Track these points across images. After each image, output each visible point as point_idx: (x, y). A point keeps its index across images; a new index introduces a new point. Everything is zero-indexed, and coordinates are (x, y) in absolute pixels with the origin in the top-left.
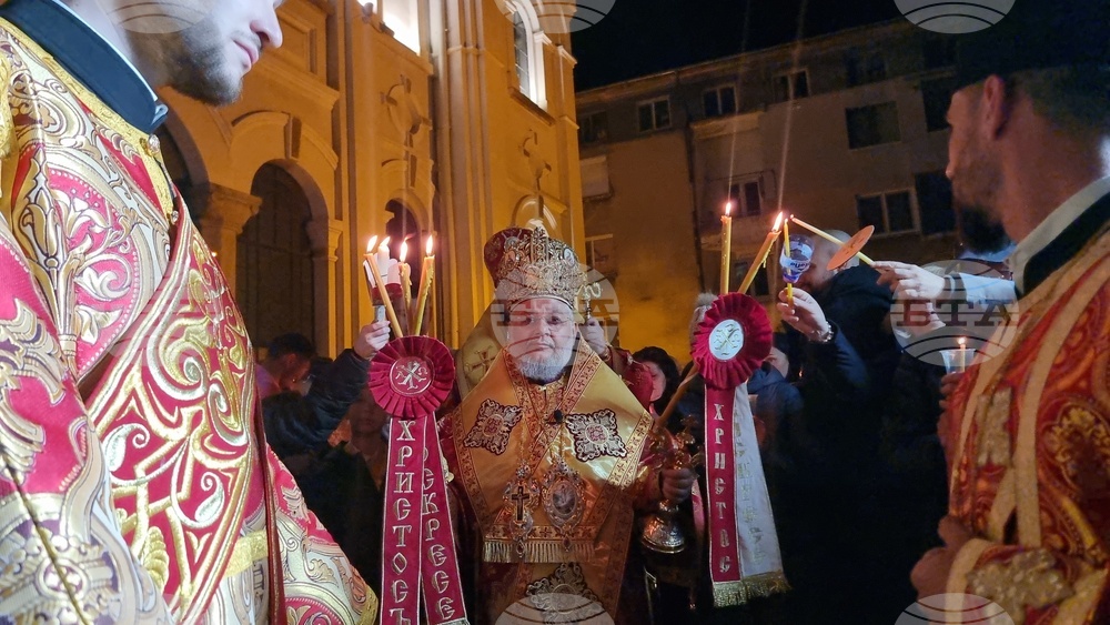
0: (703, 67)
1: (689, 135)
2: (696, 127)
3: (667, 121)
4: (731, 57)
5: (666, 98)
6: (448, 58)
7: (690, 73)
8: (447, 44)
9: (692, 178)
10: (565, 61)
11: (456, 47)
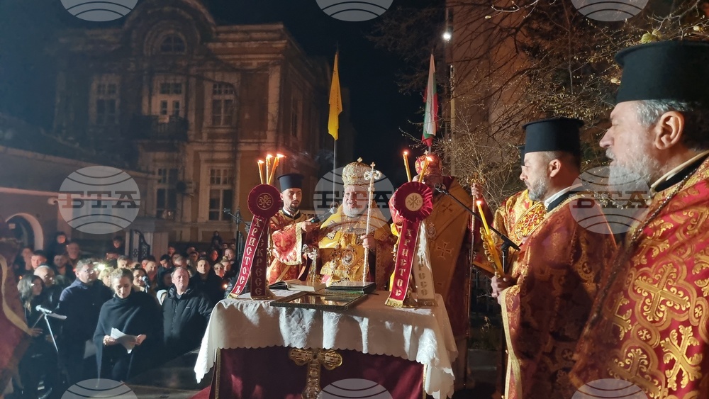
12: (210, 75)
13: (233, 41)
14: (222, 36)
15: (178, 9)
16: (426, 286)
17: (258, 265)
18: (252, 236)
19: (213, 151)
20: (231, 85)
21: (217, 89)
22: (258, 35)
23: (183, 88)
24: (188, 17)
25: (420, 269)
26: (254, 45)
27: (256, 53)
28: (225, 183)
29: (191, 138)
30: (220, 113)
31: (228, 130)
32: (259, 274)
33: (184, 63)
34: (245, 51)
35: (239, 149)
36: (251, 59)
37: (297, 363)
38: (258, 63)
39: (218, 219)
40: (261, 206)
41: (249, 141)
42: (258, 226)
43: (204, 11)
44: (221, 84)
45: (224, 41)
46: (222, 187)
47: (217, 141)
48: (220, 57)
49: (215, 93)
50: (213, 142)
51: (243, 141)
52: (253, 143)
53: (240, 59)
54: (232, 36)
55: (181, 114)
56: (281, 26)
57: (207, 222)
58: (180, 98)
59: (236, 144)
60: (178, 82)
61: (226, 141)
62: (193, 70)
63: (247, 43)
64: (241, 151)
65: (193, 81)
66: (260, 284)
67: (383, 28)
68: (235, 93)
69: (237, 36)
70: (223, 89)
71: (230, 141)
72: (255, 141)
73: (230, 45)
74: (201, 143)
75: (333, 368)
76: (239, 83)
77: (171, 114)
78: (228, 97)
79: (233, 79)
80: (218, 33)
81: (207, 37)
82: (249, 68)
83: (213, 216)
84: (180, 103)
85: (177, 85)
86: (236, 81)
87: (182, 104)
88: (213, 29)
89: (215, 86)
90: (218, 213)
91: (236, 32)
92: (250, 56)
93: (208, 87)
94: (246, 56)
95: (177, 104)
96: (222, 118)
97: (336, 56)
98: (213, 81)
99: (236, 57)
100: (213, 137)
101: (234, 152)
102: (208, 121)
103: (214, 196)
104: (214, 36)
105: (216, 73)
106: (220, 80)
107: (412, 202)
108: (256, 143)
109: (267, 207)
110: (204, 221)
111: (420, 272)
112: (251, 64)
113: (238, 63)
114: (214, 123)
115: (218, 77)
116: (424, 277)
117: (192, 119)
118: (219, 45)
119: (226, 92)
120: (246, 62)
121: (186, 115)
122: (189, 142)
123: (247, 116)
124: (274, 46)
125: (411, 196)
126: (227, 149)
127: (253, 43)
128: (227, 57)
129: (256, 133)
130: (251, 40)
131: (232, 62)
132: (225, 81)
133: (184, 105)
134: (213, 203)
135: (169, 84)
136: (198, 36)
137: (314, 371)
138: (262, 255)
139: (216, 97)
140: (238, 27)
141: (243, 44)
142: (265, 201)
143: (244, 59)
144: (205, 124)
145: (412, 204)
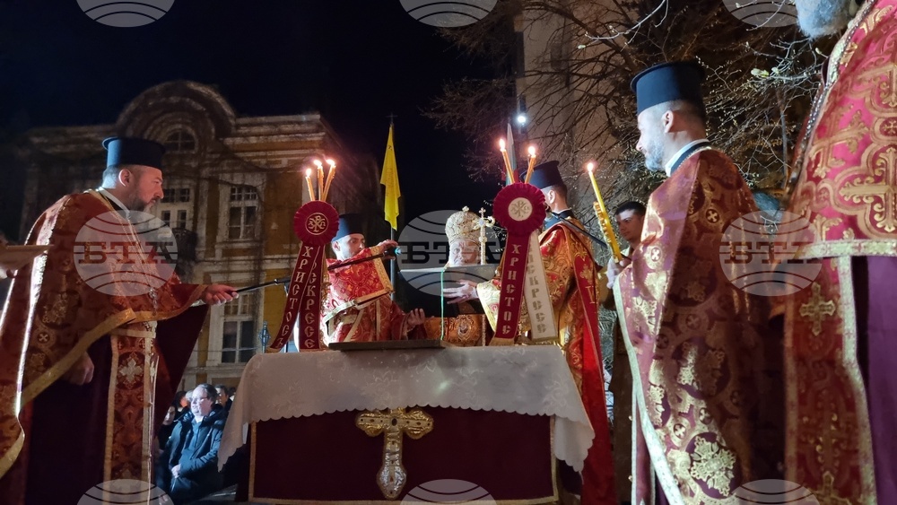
12: (227, 177)
13: (258, 135)
14: (244, 130)
15: (188, 100)
16: (543, 318)
17: (308, 308)
18: (300, 270)
19: (230, 272)
20: (254, 189)
21: (236, 194)
22: (289, 128)
23: (192, 195)
24: (200, 107)
25: (534, 296)
26: (283, 138)
27: (287, 149)
28: (244, 313)
29: (201, 256)
30: (239, 224)
31: (249, 245)
32: (309, 320)
33: (194, 164)
34: (273, 147)
35: (264, 267)
36: (279, 156)
37: (368, 433)
38: (289, 161)
39: (234, 361)
40: (312, 230)
41: (276, 256)
42: (308, 255)
43: (220, 100)
44: (241, 188)
45: (245, 136)
46: (240, 318)
47: (234, 258)
48: (241, 155)
49: (232, 198)
50: (229, 261)
51: (269, 257)
52: (282, 259)
53: (265, 157)
54: (256, 130)
55: (189, 226)
56: (318, 117)
57: (219, 366)
58: (187, 207)
59: (259, 261)
60: (186, 187)
61: (247, 258)
62: (205, 172)
63: (275, 137)
64: (266, 270)
65: (205, 185)
66: (312, 333)
67: (445, 104)
68: (259, 198)
69: (262, 130)
70: (244, 193)
71: (252, 257)
72: (285, 256)
73: (253, 140)
74: (213, 261)
75: (421, 436)
76: (265, 185)
77: (175, 226)
78: (249, 203)
79: (257, 181)
80: (238, 126)
81: (224, 131)
82: (277, 166)
83: (227, 357)
84: (188, 212)
85: (184, 191)
86: (261, 183)
87: (189, 215)
88: (232, 121)
89: (233, 191)
90: (234, 352)
91: (260, 124)
92: (280, 153)
93: (224, 192)
94: (273, 153)
95: (183, 215)
96: (242, 229)
97: (391, 129)
98: (231, 185)
99: (262, 153)
100: (229, 253)
101: (257, 272)
102: (223, 234)
103: (230, 331)
104: (233, 130)
105: (236, 174)
106: (240, 183)
107: (517, 209)
108: (287, 259)
109: (321, 231)
110: (216, 364)
111: (535, 300)
112: (280, 162)
113: (263, 161)
114: (230, 237)
115: (238, 180)
116: (540, 307)
117: (202, 232)
118: (239, 140)
119: (247, 198)
120: (273, 160)
121: (195, 227)
122: (197, 262)
123: (274, 226)
124: (308, 139)
125: (515, 202)
126: (248, 269)
127: (282, 136)
128: (250, 155)
129: (286, 247)
130: (280, 133)
131: (256, 160)
132: (247, 183)
133: (192, 215)
134: (228, 340)
135: (174, 190)
136: (213, 130)
137: (393, 443)
138: (313, 294)
139: (235, 204)
140: (263, 119)
141: (270, 138)
142: (317, 224)
143: (271, 157)
144: (219, 239)
145: (518, 211)
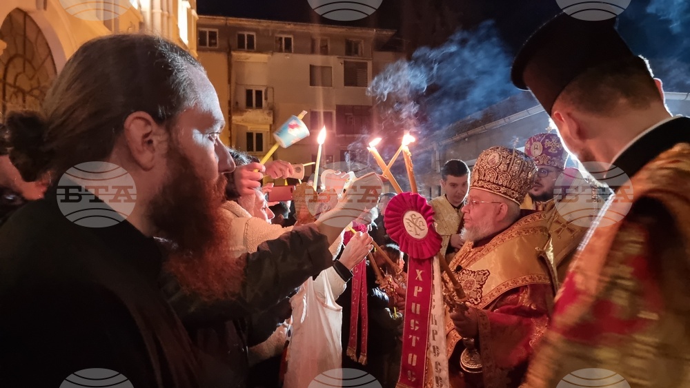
0: (241, 21)
1: (229, 55)
2: (234, 54)
3: (215, 44)
4: (258, 20)
5: (216, 30)
6: (152, 15)
7: (233, 21)
8: (152, 7)
9: (229, 81)
10: (194, 17)
11: (157, 10)
